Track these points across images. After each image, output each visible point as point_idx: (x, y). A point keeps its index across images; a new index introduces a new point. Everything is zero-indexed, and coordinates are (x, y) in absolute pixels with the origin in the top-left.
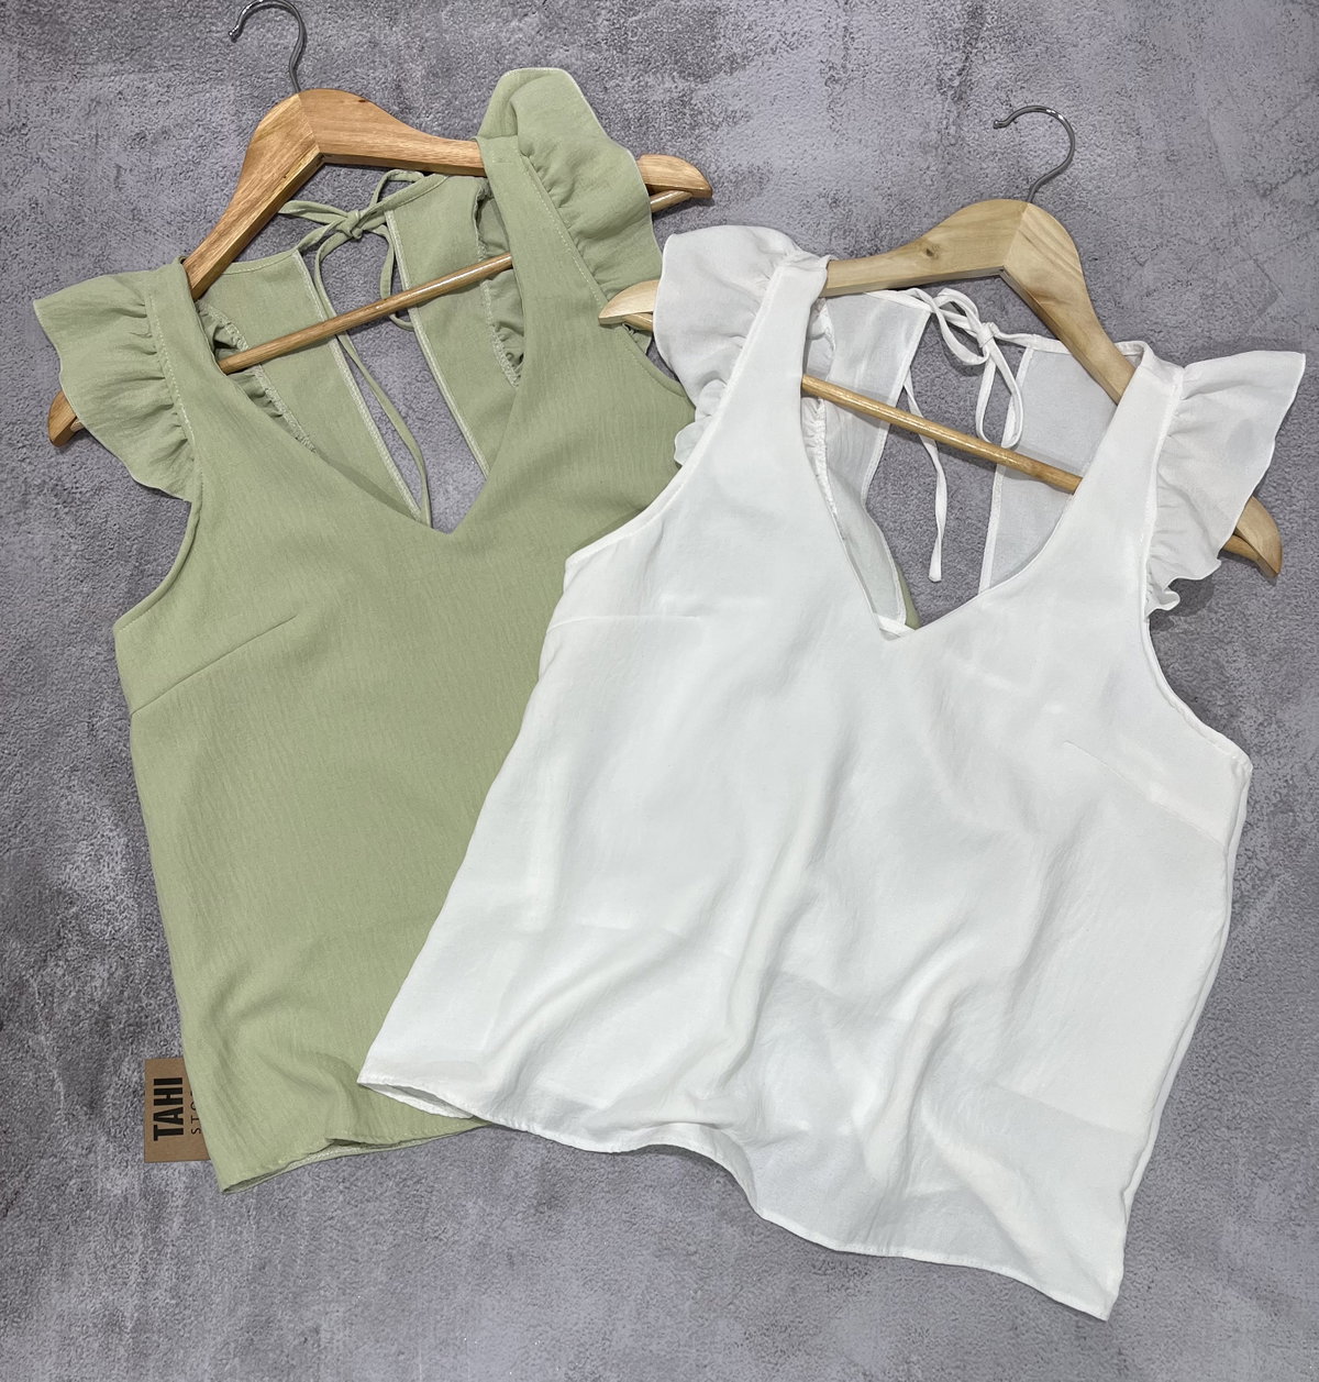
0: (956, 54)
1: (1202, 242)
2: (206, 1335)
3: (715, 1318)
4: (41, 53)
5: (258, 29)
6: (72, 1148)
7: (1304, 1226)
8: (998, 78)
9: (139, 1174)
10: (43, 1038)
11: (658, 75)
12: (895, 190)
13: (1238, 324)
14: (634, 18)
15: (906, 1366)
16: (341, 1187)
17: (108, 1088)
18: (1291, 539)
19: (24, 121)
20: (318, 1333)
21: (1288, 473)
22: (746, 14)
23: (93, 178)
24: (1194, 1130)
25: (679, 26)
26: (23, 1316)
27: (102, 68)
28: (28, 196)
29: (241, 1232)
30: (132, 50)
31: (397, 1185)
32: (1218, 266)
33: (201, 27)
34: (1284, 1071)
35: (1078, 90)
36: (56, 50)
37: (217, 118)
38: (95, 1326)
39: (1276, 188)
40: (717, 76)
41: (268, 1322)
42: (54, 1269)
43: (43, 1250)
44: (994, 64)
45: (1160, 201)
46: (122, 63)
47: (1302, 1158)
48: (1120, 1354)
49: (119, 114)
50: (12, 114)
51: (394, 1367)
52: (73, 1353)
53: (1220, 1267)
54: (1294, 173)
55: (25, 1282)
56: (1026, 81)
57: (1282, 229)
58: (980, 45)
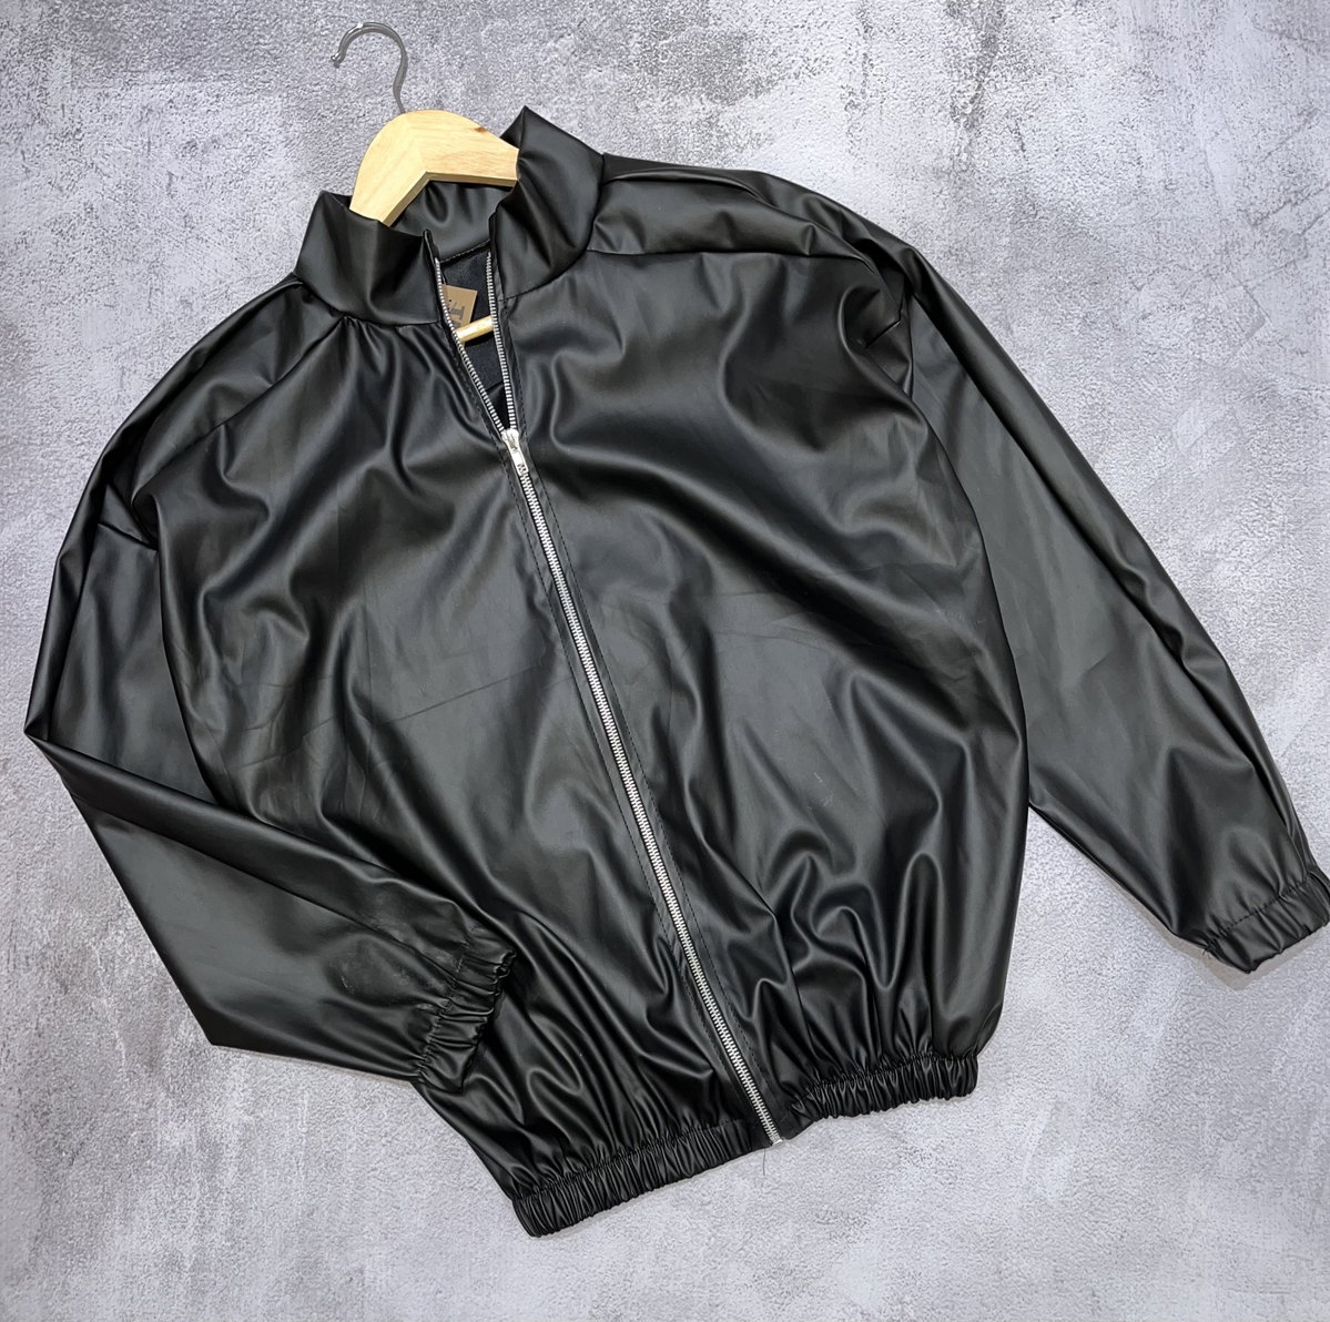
0: (969, 82)
1: (1195, 269)
2: (260, 1274)
3: (727, 1262)
4: (94, 59)
5: (304, 43)
6: (134, 1103)
7: (1264, 1183)
8: (1008, 107)
9: (196, 1127)
10: (105, 1001)
11: (687, 96)
12: (909, 212)
13: (1227, 347)
14: (665, 42)
15: (900, 1307)
16: (383, 1141)
17: (167, 1048)
18: (1270, 551)
19: (79, 126)
20: (362, 1273)
21: (1269, 489)
22: (771, 40)
23: (146, 186)
24: (1166, 1095)
25: (707, 50)
26: (89, 1257)
27: (153, 76)
28: (84, 200)
29: (291, 1181)
30: (182, 59)
31: (435, 1139)
32: (1210, 291)
33: (250, 38)
34: (1249, 1041)
35: (1083, 120)
36: (109, 57)
37: (265, 128)
38: (156, 1266)
39: (1267, 217)
40: (743, 99)
41: (316, 1262)
42: (117, 1213)
43: (108, 1195)
44: (1005, 92)
45: (1157, 229)
46: (172, 71)
47: (1263, 1121)
48: (1094, 1295)
49: (170, 122)
50: (66, 119)
51: (432, 1303)
52: (135, 1290)
53: (1185, 1219)
54: (1285, 203)
55: (90, 1226)
56: (1034, 110)
57: (1272, 257)
58: (993, 73)
